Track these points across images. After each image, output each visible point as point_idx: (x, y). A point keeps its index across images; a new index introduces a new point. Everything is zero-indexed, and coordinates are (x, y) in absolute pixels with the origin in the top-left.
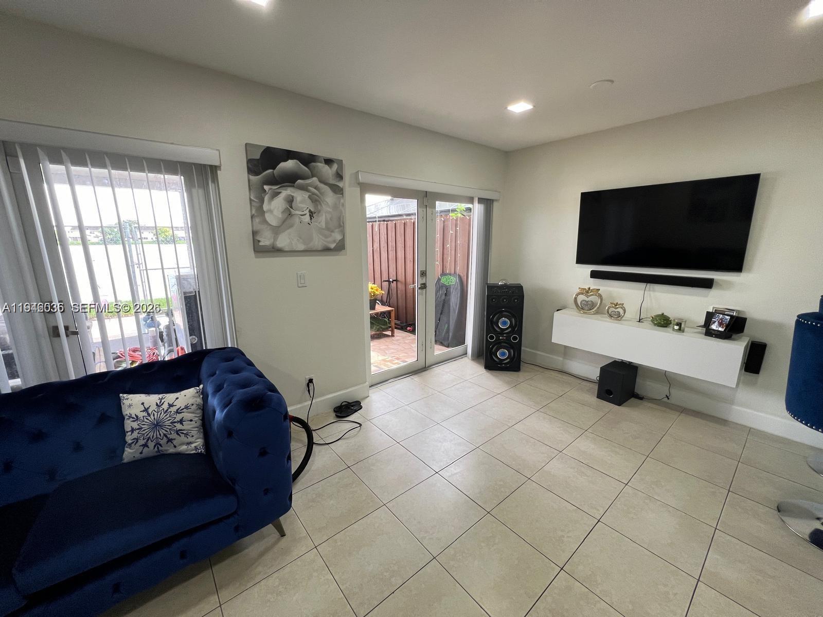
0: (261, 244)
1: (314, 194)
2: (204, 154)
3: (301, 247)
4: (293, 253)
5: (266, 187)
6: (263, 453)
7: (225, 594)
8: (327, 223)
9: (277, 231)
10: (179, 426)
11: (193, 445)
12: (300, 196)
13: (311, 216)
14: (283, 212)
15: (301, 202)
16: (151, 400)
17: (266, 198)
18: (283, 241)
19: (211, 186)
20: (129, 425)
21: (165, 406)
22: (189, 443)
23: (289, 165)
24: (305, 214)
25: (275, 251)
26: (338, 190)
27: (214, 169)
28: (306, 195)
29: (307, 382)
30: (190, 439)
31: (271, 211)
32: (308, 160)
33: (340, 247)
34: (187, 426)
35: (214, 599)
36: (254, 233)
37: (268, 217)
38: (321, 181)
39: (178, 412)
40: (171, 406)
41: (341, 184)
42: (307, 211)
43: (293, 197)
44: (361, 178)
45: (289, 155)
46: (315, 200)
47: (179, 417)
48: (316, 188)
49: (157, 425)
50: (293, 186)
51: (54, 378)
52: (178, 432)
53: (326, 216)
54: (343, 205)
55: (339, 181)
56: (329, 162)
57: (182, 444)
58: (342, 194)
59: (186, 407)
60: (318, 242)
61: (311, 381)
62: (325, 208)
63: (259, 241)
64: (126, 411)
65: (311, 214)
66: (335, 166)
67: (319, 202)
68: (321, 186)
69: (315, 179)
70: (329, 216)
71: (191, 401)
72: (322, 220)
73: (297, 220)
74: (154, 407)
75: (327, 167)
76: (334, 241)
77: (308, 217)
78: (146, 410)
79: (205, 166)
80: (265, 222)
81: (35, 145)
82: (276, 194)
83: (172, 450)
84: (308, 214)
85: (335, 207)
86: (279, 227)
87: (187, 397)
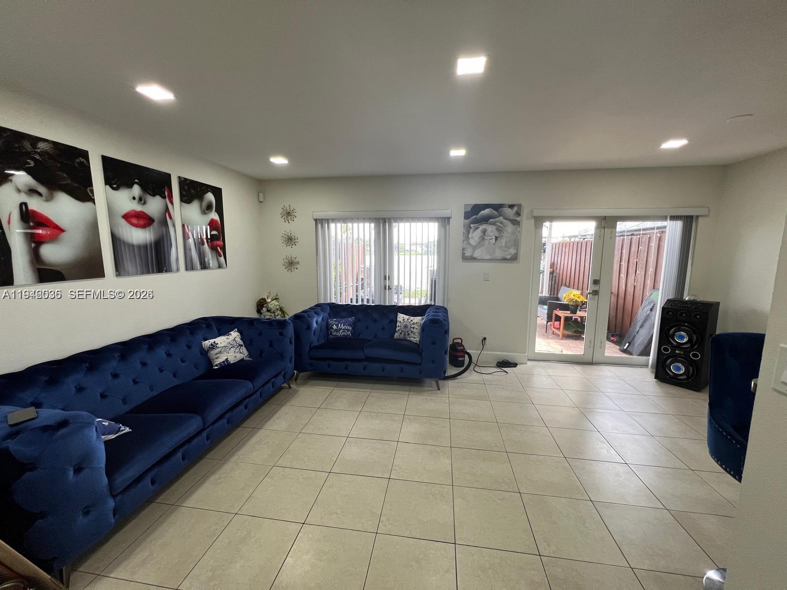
0: (465, 255)
1: (499, 226)
2: (446, 213)
3: (488, 257)
4: (482, 260)
5: (472, 225)
6: (434, 343)
7: (411, 393)
8: (506, 243)
9: (475, 248)
10: (412, 329)
11: (416, 339)
12: (490, 229)
13: (496, 239)
14: (479, 238)
15: (491, 232)
16: (406, 317)
17: (471, 231)
18: (477, 254)
19: (448, 226)
20: (398, 324)
21: (410, 320)
22: (414, 338)
23: (487, 211)
24: (493, 239)
25: (472, 259)
26: (515, 223)
27: (449, 218)
28: (494, 228)
29: (483, 339)
30: (415, 336)
31: (472, 238)
32: (497, 207)
33: (514, 258)
34: (415, 330)
35: (408, 393)
36: (463, 249)
37: (471, 241)
38: (504, 218)
39: (413, 324)
40: (411, 321)
41: (518, 219)
42: (494, 237)
43: (486, 229)
44: (536, 213)
45: (486, 206)
46: (499, 230)
47: (413, 326)
48: (501, 223)
49: (406, 327)
50: (487, 223)
51: (382, 304)
52: (412, 332)
53: (506, 240)
54: (519, 232)
55: (518, 217)
56: (511, 206)
57: (412, 337)
58: (519, 225)
59: (416, 323)
60: (499, 254)
61: (485, 339)
62: (505, 234)
63: (465, 254)
64: (398, 319)
65: (496, 238)
66: (516, 208)
67: (502, 231)
68: (504, 221)
69: (501, 217)
70: (507, 239)
71: (419, 321)
72: (503, 241)
73: (487, 242)
74: (406, 320)
75: (510, 210)
76: (510, 254)
77: (494, 240)
78: (404, 320)
79: (445, 217)
80: (469, 243)
81: (391, 218)
82: (477, 228)
83: (408, 339)
84: (494, 239)
85: (513, 233)
86: (475, 246)
87: (417, 319)
